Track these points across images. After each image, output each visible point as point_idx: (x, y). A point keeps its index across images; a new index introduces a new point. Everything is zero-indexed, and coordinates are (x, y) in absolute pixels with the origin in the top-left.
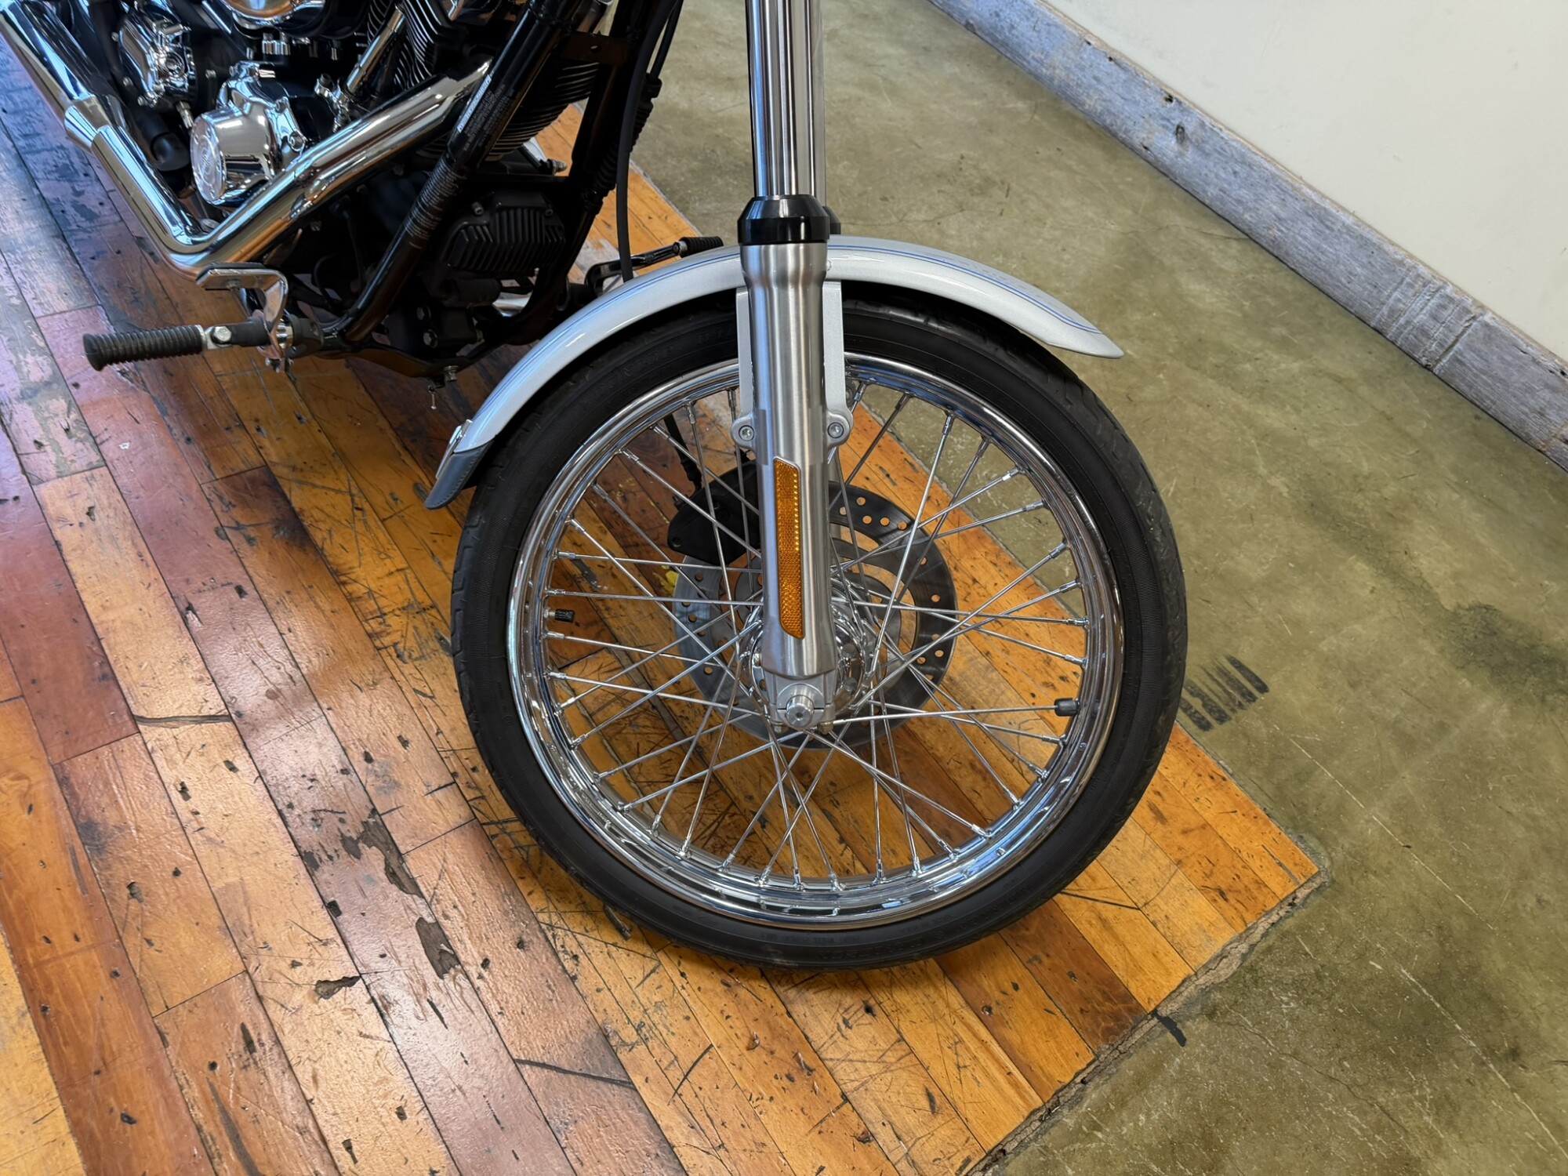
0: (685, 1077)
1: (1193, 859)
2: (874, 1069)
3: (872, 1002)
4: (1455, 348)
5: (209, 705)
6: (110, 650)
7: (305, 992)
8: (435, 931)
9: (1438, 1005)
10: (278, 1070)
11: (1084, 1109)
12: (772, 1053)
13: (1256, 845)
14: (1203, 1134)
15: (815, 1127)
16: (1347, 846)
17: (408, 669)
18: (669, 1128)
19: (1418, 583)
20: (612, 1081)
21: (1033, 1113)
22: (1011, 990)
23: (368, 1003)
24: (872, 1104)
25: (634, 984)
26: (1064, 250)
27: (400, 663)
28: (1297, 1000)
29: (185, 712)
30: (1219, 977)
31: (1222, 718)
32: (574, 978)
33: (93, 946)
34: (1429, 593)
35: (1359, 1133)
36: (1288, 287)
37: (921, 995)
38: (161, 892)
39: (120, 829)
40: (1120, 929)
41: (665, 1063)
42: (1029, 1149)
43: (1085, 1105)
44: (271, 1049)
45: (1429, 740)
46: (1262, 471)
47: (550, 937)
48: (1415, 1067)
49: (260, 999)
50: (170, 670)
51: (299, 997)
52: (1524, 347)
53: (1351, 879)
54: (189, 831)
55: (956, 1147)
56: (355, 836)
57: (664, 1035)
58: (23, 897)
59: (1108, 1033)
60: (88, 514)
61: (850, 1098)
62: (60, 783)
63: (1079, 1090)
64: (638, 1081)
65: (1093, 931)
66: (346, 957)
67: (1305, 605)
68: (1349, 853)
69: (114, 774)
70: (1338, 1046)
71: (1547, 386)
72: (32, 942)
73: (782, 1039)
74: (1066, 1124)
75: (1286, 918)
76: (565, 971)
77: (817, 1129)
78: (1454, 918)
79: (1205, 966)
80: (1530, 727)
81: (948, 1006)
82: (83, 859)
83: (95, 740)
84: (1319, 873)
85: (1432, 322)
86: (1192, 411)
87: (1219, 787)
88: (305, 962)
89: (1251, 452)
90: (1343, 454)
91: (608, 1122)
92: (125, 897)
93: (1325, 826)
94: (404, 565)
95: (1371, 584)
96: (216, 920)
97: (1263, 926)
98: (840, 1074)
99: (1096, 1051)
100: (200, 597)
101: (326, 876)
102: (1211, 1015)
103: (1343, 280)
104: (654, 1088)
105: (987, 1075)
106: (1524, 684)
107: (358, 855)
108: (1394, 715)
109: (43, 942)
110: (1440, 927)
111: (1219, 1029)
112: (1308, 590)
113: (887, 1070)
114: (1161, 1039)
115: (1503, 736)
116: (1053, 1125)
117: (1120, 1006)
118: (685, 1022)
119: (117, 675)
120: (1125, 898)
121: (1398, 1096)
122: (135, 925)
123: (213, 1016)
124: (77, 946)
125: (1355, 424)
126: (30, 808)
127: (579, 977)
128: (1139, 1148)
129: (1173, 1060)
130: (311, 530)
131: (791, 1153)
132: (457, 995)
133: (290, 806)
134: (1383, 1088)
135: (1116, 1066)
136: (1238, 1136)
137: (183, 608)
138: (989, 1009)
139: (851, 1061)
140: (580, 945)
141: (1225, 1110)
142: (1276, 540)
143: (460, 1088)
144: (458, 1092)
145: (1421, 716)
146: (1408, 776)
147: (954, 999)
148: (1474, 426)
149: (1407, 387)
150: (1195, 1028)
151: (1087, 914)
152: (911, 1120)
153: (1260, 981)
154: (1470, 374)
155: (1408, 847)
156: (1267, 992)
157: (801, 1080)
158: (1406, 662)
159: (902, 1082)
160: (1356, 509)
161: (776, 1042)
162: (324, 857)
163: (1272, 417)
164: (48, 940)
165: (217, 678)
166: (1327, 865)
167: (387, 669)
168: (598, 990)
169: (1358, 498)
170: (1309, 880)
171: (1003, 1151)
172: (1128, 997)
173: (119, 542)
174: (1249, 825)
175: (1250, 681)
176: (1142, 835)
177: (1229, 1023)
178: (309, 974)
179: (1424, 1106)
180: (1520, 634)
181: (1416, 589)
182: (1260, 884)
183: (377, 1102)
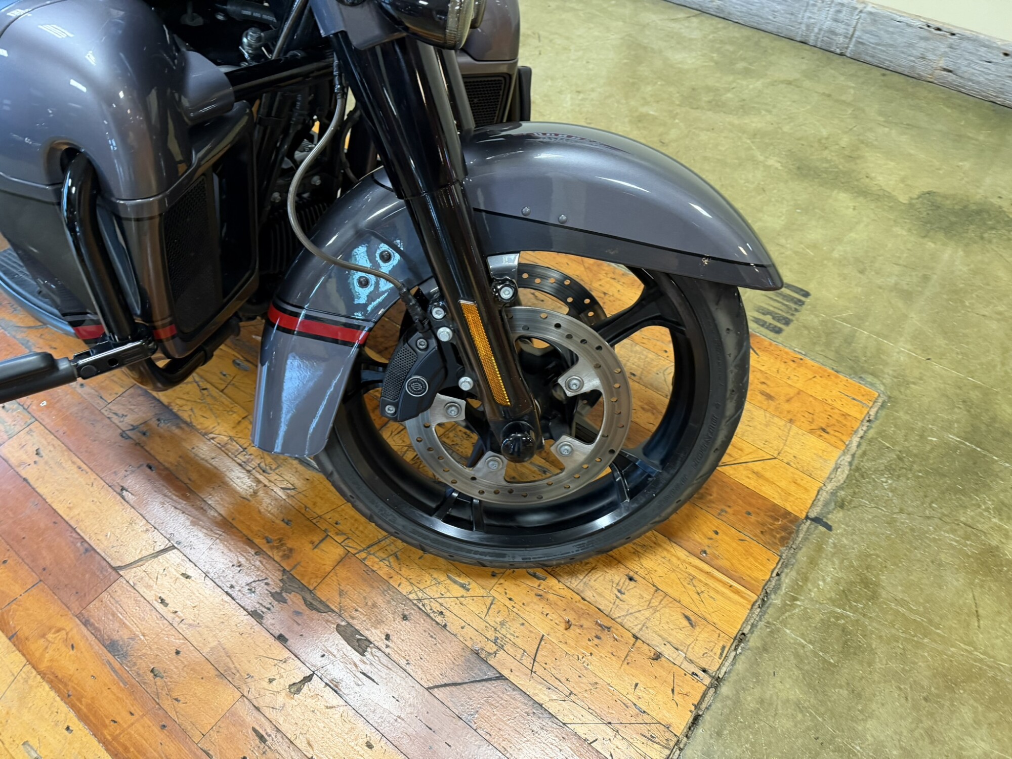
0: (534, 660)
1: (799, 415)
2: (647, 613)
3: (631, 574)
4: (855, 36)
5: (158, 544)
6: (84, 532)
7: (283, 694)
8: (349, 630)
9: (979, 449)
10: (285, 747)
12: (582, 626)
13: (835, 392)
14: (862, 580)
15: (623, 661)
16: (891, 372)
19: (881, 193)
20: (490, 679)
21: (753, 605)
22: (714, 536)
23: (325, 687)
24: (654, 635)
25: (483, 616)
26: (588, 62)
28: (891, 478)
29: (145, 553)
30: (839, 481)
31: (787, 322)
32: (445, 626)
33: (144, 715)
34: (890, 197)
35: (955, 544)
36: (737, 35)
37: (660, 558)
38: (172, 667)
39: (133, 639)
40: (768, 475)
42: (759, 627)
43: (784, 588)
44: (276, 736)
45: (920, 289)
46: (761, 158)
47: (421, 607)
48: (976, 491)
49: (258, 709)
50: (126, 531)
51: (281, 699)
52: (899, 19)
53: (900, 392)
54: (175, 625)
55: (714, 642)
56: (278, 590)
57: (512, 639)
58: (90, 702)
59: (784, 541)
60: (37, 454)
61: (639, 636)
62: (85, 625)
63: (777, 580)
65: (752, 482)
66: (301, 665)
67: (815, 233)
68: (895, 377)
69: (116, 607)
70: (926, 496)
71: (921, 38)
72: (105, 726)
73: (585, 616)
74: (775, 604)
75: (868, 430)
76: (438, 623)
77: (626, 663)
78: (971, 392)
79: (828, 478)
80: (979, 258)
81: (679, 559)
82: (117, 665)
83: (96, 591)
84: (879, 395)
85: (835, 24)
86: (704, 136)
87: (800, 366)
88: (277, 677)
89: (750, 149)
90: (807, 129)
91: (497, 705)
92: (152, 679)
93: (873, 366)
95: (851, 204)
96: (214, 672)
97: (856, 440)
98: (628, 624)
99: (779, 553)
100: (127, 480)
101: (271, 621)
102: (842, 506)
103: (770, 17)
104: (517, 674)
105: (717, 592)
106: (967, 232)
107: (285, 602)
108: (893, 281)
109: (112, 723)
110: (964, 402)
111: (850, 513)
112: (814, 223)
113: (656, 611)
114: (817, 532)
115: (965, 269)
116: (768, 608)
117: (785, 521)
118: (522, 627)
119: (94, 547)
120: (764, 454)
121: (972, 513)
122: (164, 693)
123: (233, 729)
124: (133, 719)
125: (809, 107)
126: (73, 647)
127: (448, 624)
128: (825, 602)
129: (827, 541)
130: (180, 413)
131: (615, 682)
132: (377, 662)
133: (232, 587)
134: (961, 512)
135: (794, 558)
136: (883, 573)
137: (119, 490)
138: (705, 552)
139: (631, 613)
140: (441, 605)
141: (869, 560)
142: (783, 198)
143: (399, 717)
144: (399, 720)
145: (910, 276)
146: (914, 316)
147: (681, 553)
148: (883, 81)
149: (833, 72)
150: (836, 517)
151: (745, 472)
152: (681, 636)
153: (865, 474)
154: (869, 48)
155: (929, 359)
156: (871, 480)
157: (605, 636)
158: (890, 245)
159: (667, 615)
160: (828, 161)
161: (582, 619)
162: (264, 610)
163: (755, 122)
164: (115, 722)
165: (156, 526)
166: (882, 388)
167: (259, 481)
168: (462, 628)
169: (826, 153)
170: (875, 402)
171: (743, 634)
172: (787, 514)
173: (64, 465)
174: (826, 382)
175: (797, 293)
176: (762, 412)
177: (855, 507)
178: (282, 684)
179: (989, 512)
180: (954, 202)
181: (880, 197)
182: (845, 415)
183: (352, 744)
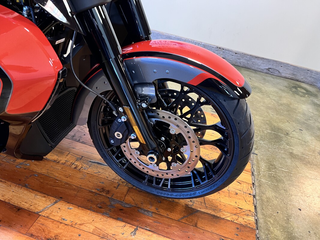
11: (256, 171)
17: (89, 170)
18: (211, 213)
27: (86, 170)
41: (200, 204)
64: (199, 209)
94: (68, 153)
